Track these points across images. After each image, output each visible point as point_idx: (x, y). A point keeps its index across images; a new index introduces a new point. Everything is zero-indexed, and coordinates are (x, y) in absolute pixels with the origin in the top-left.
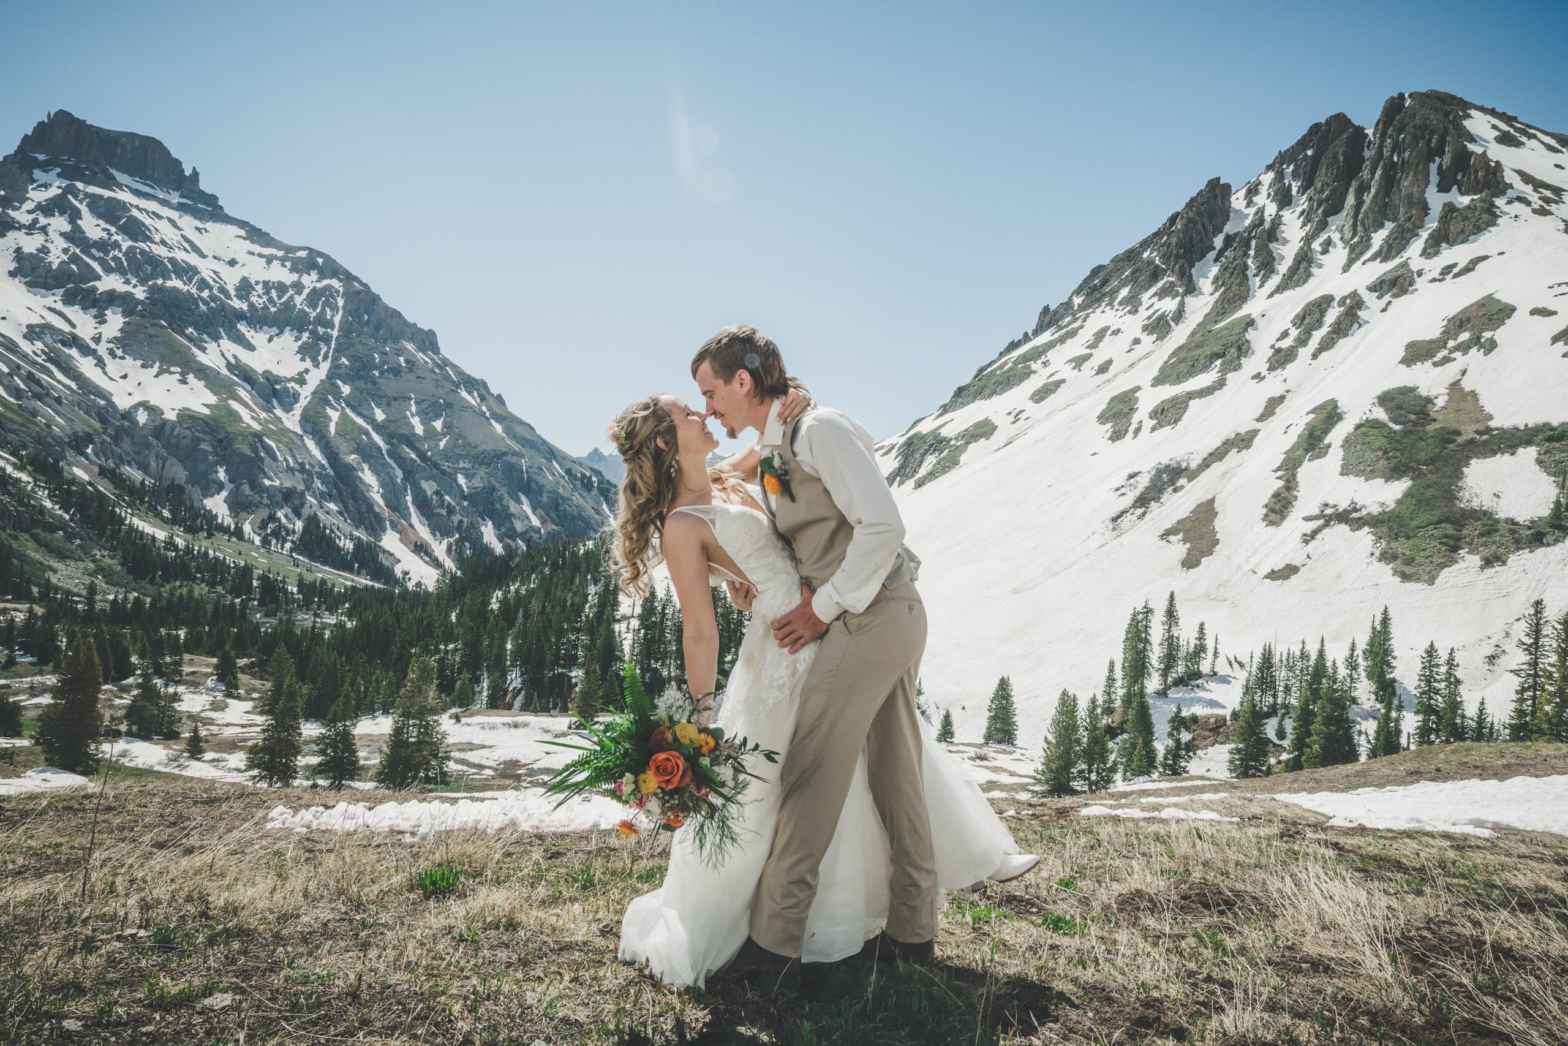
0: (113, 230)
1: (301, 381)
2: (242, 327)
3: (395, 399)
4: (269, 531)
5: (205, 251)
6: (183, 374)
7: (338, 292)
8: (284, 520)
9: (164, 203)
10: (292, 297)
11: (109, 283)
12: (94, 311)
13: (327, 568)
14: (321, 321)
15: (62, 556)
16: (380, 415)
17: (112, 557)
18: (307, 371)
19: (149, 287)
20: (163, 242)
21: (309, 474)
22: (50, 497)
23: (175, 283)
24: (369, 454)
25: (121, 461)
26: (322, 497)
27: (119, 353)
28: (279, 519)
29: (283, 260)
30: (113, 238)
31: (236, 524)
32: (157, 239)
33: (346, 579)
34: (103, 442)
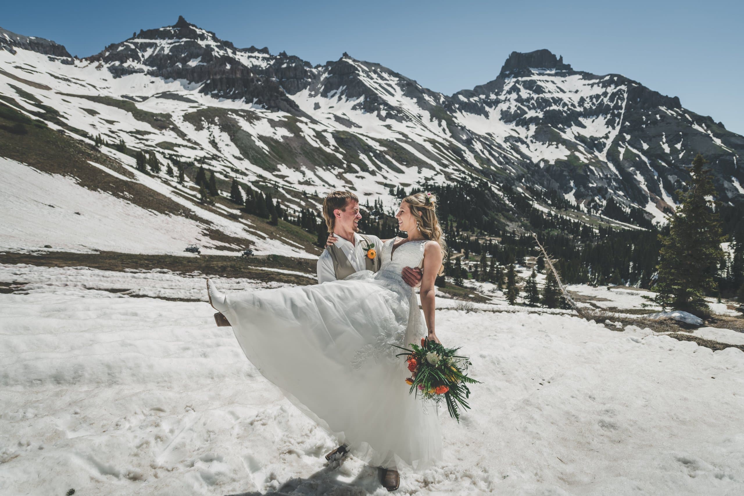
0: (531, 92)
1: (607, 137)
2: (581, 119)
3: (654, 137)
4: (591, 206)
5: (565, 90)
6: (557, 145)
7: (624, 91)
8: (598, 201)
9: (549, 75)
10: (602, 100)
11: (531, 114)
12: (526, 127)
13: (617, 222)
14: (618, 107)
15: (511, 220)
16: (645, 146)
17: (527, 220)
18: (609, 132)
19: (544, 112)
20: (549, 92)
21: (610, 179)
22: (508, 199)
23: (554, 107)
24: (640, 166)
25: (534, 183)
26: (616, 189)
27: (534, 141)
28: (596, 201)
29: (598, 84)
30: (531, 96)
31: (578, 204)
32: (547, 91)
33: (625, 226)
34: (528, 177)
